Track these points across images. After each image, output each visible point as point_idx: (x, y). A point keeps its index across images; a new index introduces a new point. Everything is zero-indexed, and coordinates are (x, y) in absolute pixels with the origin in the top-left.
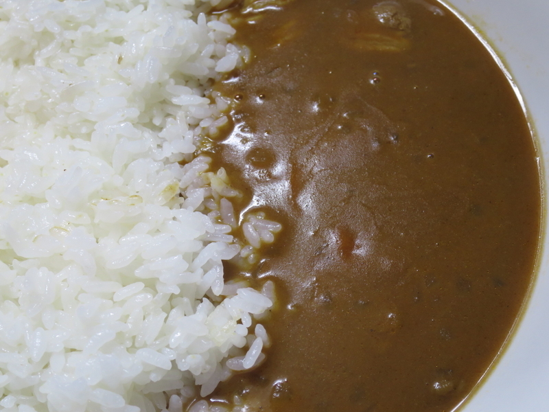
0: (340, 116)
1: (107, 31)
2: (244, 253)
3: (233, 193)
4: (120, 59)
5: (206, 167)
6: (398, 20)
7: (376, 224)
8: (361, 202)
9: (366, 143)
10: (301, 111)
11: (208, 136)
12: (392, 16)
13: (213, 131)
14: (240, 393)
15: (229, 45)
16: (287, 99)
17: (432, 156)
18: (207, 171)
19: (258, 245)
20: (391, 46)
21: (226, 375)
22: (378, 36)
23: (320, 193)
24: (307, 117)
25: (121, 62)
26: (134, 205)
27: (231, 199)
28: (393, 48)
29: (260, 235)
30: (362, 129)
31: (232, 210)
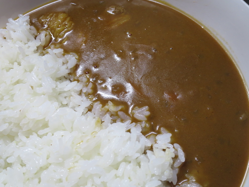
0: (130, 55)
1: (11, 81)
2: (143, 125)
3: (120, 107)
4: (32, 87)
5: (101, 105)
6: (118, 9)
7: (176, 83)
8: (164, 79)
9: (147, 58)
10: (114, 62)
11: (89, 94)
12: (115, 9)
13: (90, 91)
14: (186, 173)
15: (66, 56)
16: (105, 62)
17: (172, 49)
18: (103, 107)
19: (146, 119)
20: (124, 20)
21: (177, 170)
22: (116, 19)
23: (148, 86)
24: (119, 63)
25: (34, 88)
26: (95, 136)
27: (121, 110)
28: (125, 21)
29: (143, 114)
30: (141, 55)
31: (125, 114)
